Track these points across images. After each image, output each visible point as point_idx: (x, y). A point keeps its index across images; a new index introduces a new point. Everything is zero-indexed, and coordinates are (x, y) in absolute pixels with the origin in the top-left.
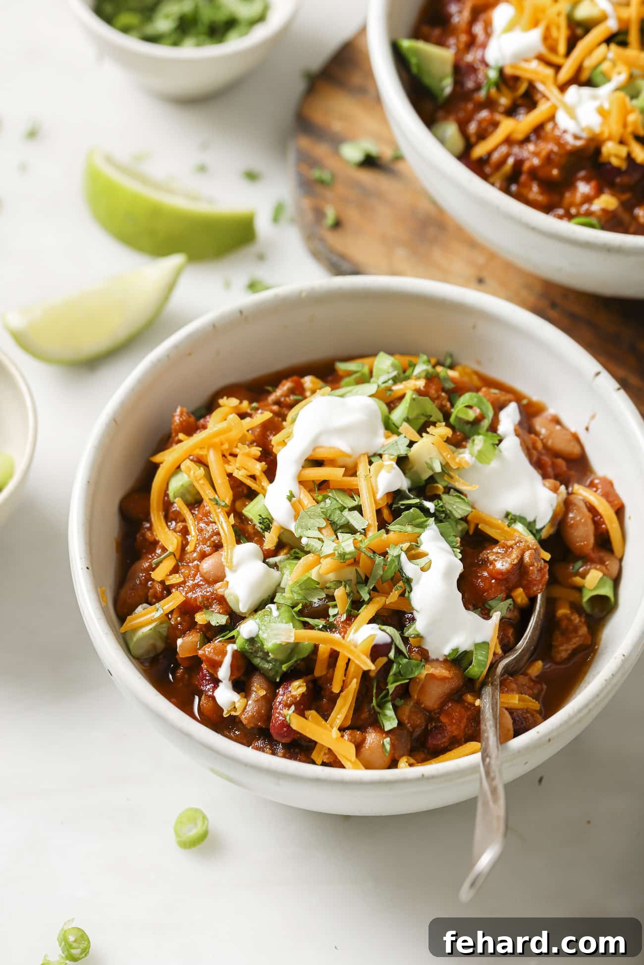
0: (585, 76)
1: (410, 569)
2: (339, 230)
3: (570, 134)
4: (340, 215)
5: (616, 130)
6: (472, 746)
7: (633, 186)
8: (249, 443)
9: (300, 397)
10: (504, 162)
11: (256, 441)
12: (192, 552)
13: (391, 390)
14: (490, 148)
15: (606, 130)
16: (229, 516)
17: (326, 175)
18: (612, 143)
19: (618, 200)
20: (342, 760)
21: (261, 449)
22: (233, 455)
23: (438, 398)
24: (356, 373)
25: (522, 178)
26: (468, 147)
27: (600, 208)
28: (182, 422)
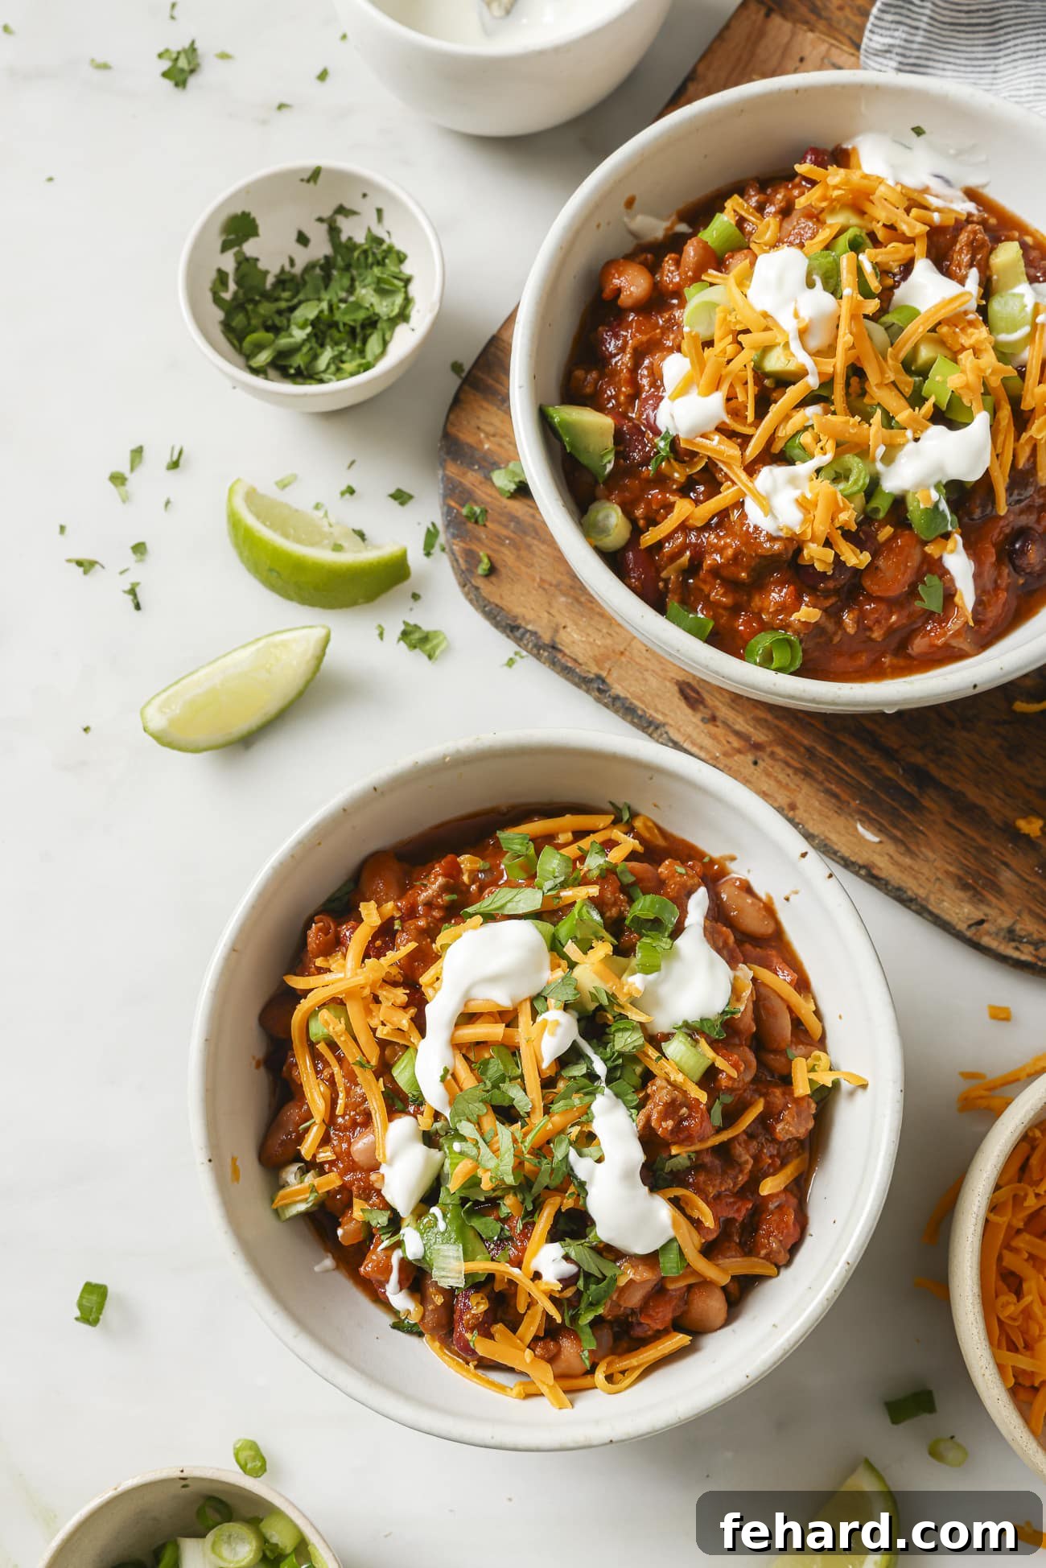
0: (777, 448)
1: (582, 1167)
2: (493, 579)
3: (764, 533)
4: (494, 560)
5: (821, 528)
6: (680, 1339)
7: (839, 589)
8: (395, 984)
9: (455, 897)
10: (679, 553)
11: (402, 980)
12: (343, 1116)
13: (559, 897)
14: (662, 536)
15: (809, 531)
16: (378, 1080)
17: (477, 510)
18: (816, 545)
19: (820, 609)
20: (539, 1384)
21: (408, 991)
22: (376, 1000)
23: (615, 904)
24: (519, 856)
25: (702, 574)
26: (637, 532)
27: (799, 620)
28: (318, 945)
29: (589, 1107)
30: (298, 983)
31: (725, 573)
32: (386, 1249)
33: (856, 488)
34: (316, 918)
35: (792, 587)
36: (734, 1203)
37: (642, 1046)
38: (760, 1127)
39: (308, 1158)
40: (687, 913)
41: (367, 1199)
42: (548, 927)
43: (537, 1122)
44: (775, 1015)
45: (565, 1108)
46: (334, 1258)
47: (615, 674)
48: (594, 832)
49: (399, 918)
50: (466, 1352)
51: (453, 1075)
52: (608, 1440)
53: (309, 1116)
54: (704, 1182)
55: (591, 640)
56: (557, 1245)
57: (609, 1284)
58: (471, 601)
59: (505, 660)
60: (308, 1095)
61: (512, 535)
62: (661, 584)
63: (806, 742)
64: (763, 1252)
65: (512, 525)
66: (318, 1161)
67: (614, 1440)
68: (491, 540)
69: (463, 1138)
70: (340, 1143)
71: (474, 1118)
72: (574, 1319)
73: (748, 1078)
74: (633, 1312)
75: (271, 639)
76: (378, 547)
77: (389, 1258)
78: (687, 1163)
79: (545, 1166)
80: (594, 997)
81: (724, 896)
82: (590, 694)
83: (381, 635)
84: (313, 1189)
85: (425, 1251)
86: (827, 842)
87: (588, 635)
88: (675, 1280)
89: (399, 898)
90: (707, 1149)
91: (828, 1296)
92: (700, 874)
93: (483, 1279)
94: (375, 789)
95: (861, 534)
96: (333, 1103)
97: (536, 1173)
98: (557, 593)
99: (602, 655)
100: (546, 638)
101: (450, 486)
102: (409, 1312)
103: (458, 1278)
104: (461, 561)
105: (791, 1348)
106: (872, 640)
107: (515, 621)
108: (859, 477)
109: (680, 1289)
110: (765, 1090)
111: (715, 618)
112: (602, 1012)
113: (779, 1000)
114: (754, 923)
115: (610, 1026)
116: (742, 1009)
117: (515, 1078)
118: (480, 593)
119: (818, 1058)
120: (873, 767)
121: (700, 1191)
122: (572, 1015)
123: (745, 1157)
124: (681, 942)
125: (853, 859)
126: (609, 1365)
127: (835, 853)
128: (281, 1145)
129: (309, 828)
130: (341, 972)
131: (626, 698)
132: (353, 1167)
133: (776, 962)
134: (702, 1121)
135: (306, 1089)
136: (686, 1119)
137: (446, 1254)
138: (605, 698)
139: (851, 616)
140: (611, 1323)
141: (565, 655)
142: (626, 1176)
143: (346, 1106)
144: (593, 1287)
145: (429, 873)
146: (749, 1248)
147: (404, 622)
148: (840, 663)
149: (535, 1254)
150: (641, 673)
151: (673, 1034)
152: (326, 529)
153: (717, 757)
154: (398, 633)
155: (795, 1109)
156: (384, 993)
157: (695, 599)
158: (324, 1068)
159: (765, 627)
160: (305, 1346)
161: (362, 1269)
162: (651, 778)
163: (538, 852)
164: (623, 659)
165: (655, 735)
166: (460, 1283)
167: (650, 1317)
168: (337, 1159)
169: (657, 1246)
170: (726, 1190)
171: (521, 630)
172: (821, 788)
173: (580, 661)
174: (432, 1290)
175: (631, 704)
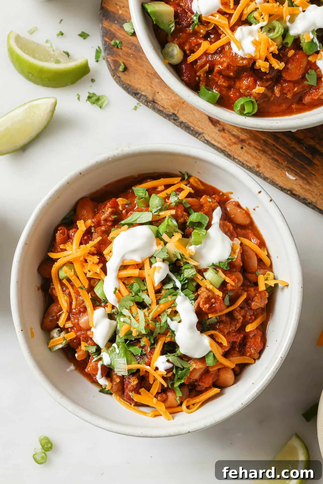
0: (244, 18)
1: (173, 325)
2: (126, 72)
3: (239, 56)
4: (126, 64)
5: (263, 54)
6: (216, 390)
7: (272, 78)
8: (93, 254)
9: (116, 216)
10: (204, 65)
11: (96, 253)
12: (75, 309)
13: (159, 215)
14: (197, 57)
15: (258, 55)
16: (88, 294)
17: (118, 42)
18: (261, 61)
19: (264, 87)
20: (159, 411)
21: (99, 257)
22: (86, 261)
23: (182, 217)
24: (142, 198)
25: (214, 73)
26: (186, 56)
27: (255, 92)
28: (60, 240)
29: (175, 300)
30: (53, 255)
31: (224, 73)
32: (95, 361)
33: (277, 35)
34: (59, 228)
35: (252, 78)
36: (236, 335)
37: (196, 275)
38: (245, 304)
39: (62, 326)
40: (213, 218)
41: (87, 342)
42: (154, 228)
43: (154, 308)
44: (251, 258)
45: (165, 302)
46: (74, 365)
47: (181, 112)
48: (173, 185)
49: (94, 226)
50: (130, 400)
51: (119, 291)
52: (188, 432)
53: (61, 310)
54: (223, 328)
55: (170, 98)
56: (164, 356)
57: (186, 371)
58: (117, 82)
59: (133, 107)
60: (60, 301)
61: (134, 53)
62: (197, 78)
63: (264, 138)
64: (248, 354)
65: (133, 48)
66: (66, 327)
67: (190, 431)
68: (125, 55)
69: (125, 316)
70: (74, 320)
71: (128, 308)
72: (172, 385)
73: (240, 284)
74: (196, 381)
75: (31, 103)
76: (75, 60)
77: (97, 365)
78: (216, 320)
79: (158, 325)
80: (175, 255)
81: (228, 209)
82: (170, 121)
83: (79, 98)
84: (64, 339)
85: (111, 361)
86: (273, 180)
87: (168, 95)
88: (212, 367)
89: (93, 218)
90: (224, 315)
91: (274, 371)
92: (218, 201)
93: (135, 371)
94: (80, 173)
95: (280, 54)
96: (71, 303)
97: (155, 328)
98: (154, 77)
99: (175, 104)
100: (150, 98)
101: (105, 32)
102: (106, 386)
103: (125, 372)
104: (112, 65)
105: (260, 392)
106: (288, 98)
107: (137, 91)
108: (279, 30)
109: (214, 371)
110: (247, 289)
111: (220, 92)
112: (178, 261)
113: (252, 252)
114: (241, 219)
115: (182, 267)
116: (236, 257)
117: (144, 290)
118: (121, 79)
119: (269, 275)
120: (292, 147)
121: (221, 332)
122: (166, 264)
123: (240, 317)
124: (210, 231)
125: (284, 187)
126: (188, 402)
127: (277, 185)
128: (50, 322)
129: (54, 192)
130: (70, 251)
131: (186, 123)
132: (80, 329)
133: (251, 235)
134: (220, 303)
135: (59, 298)
136: (214, 304)
137: (120, 362)
138: (177, 123)
139: (278, 89)
140: (188, 385)
141: (159, 105)
142: (191, 328)
143: (76, 305)
144: (180, 372)
145: (105, 206)
146: (242, 353)
147: (89, 92)
148: (274, 109)
149: (156, 360)
150: (192, 111)
151: (208, 269)
152: (52, 53)
153: (226, 146)
154: (86, 98)
155: (259, 296)
156: (89, 258)
157: (212, 84)
158: (66, 289)
159: (241, 95)
160: (65, 402)
161: (86, 370)
162: (196, 162)
163: (150, 196)
164: (184, 105)
165: (199, 138)
166: (126, 374)
167: (203, 382)
168: (74, 326)
169: (204, 354)
170: (232, 330)
171: (139, 95)
172: (270, 158)
173: (166, 107)
174: (115, 376)
175: (188, 125)
